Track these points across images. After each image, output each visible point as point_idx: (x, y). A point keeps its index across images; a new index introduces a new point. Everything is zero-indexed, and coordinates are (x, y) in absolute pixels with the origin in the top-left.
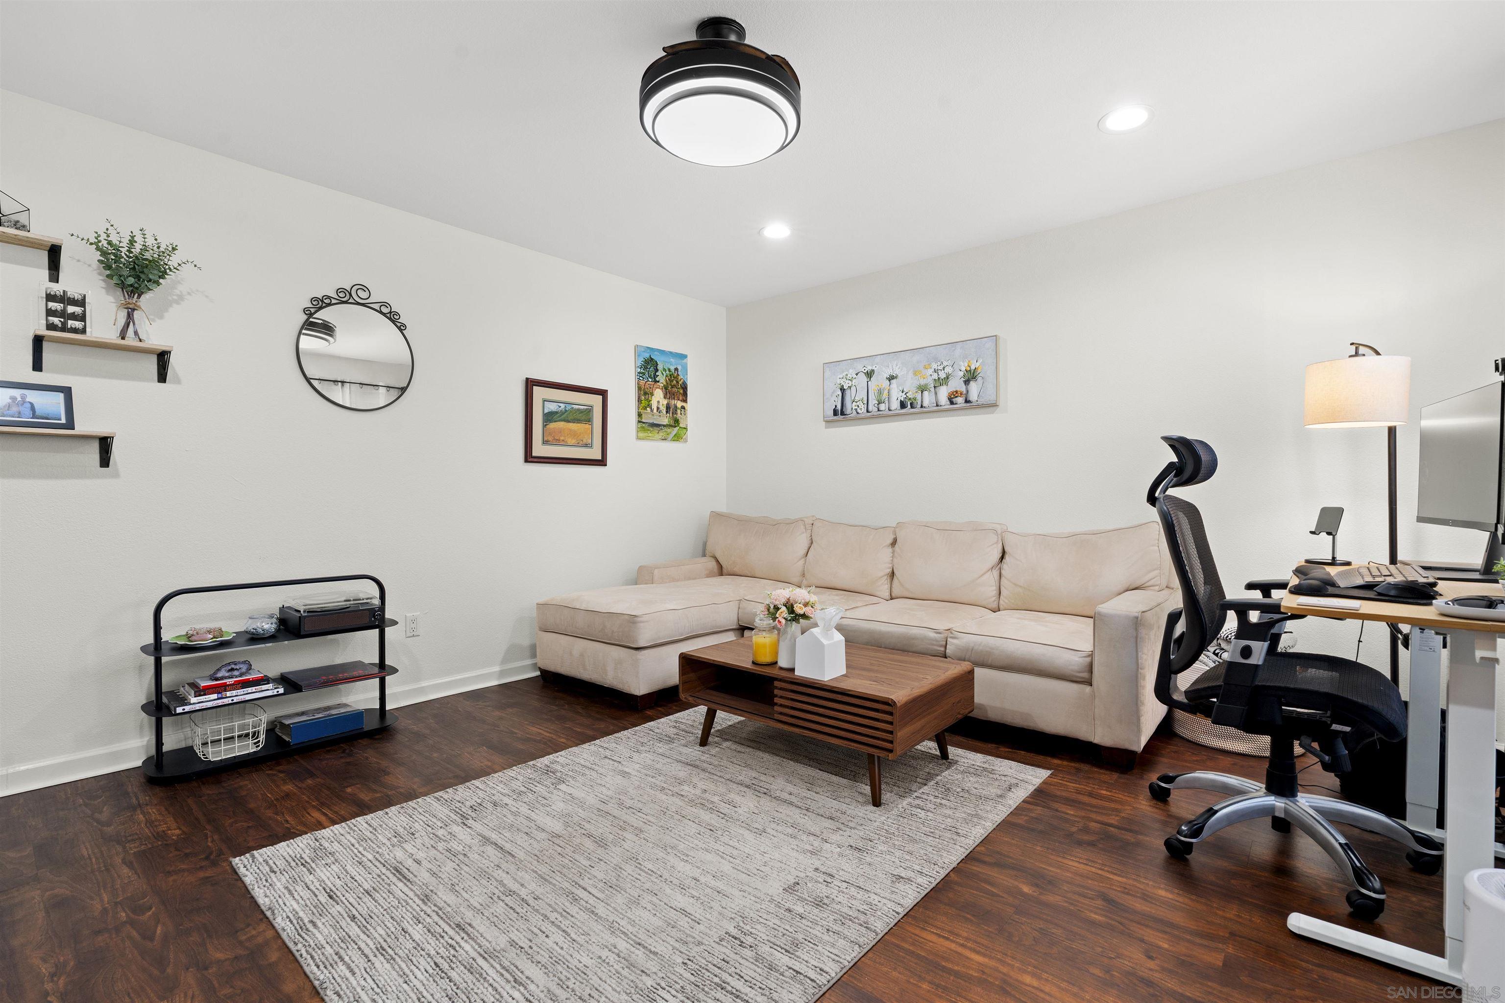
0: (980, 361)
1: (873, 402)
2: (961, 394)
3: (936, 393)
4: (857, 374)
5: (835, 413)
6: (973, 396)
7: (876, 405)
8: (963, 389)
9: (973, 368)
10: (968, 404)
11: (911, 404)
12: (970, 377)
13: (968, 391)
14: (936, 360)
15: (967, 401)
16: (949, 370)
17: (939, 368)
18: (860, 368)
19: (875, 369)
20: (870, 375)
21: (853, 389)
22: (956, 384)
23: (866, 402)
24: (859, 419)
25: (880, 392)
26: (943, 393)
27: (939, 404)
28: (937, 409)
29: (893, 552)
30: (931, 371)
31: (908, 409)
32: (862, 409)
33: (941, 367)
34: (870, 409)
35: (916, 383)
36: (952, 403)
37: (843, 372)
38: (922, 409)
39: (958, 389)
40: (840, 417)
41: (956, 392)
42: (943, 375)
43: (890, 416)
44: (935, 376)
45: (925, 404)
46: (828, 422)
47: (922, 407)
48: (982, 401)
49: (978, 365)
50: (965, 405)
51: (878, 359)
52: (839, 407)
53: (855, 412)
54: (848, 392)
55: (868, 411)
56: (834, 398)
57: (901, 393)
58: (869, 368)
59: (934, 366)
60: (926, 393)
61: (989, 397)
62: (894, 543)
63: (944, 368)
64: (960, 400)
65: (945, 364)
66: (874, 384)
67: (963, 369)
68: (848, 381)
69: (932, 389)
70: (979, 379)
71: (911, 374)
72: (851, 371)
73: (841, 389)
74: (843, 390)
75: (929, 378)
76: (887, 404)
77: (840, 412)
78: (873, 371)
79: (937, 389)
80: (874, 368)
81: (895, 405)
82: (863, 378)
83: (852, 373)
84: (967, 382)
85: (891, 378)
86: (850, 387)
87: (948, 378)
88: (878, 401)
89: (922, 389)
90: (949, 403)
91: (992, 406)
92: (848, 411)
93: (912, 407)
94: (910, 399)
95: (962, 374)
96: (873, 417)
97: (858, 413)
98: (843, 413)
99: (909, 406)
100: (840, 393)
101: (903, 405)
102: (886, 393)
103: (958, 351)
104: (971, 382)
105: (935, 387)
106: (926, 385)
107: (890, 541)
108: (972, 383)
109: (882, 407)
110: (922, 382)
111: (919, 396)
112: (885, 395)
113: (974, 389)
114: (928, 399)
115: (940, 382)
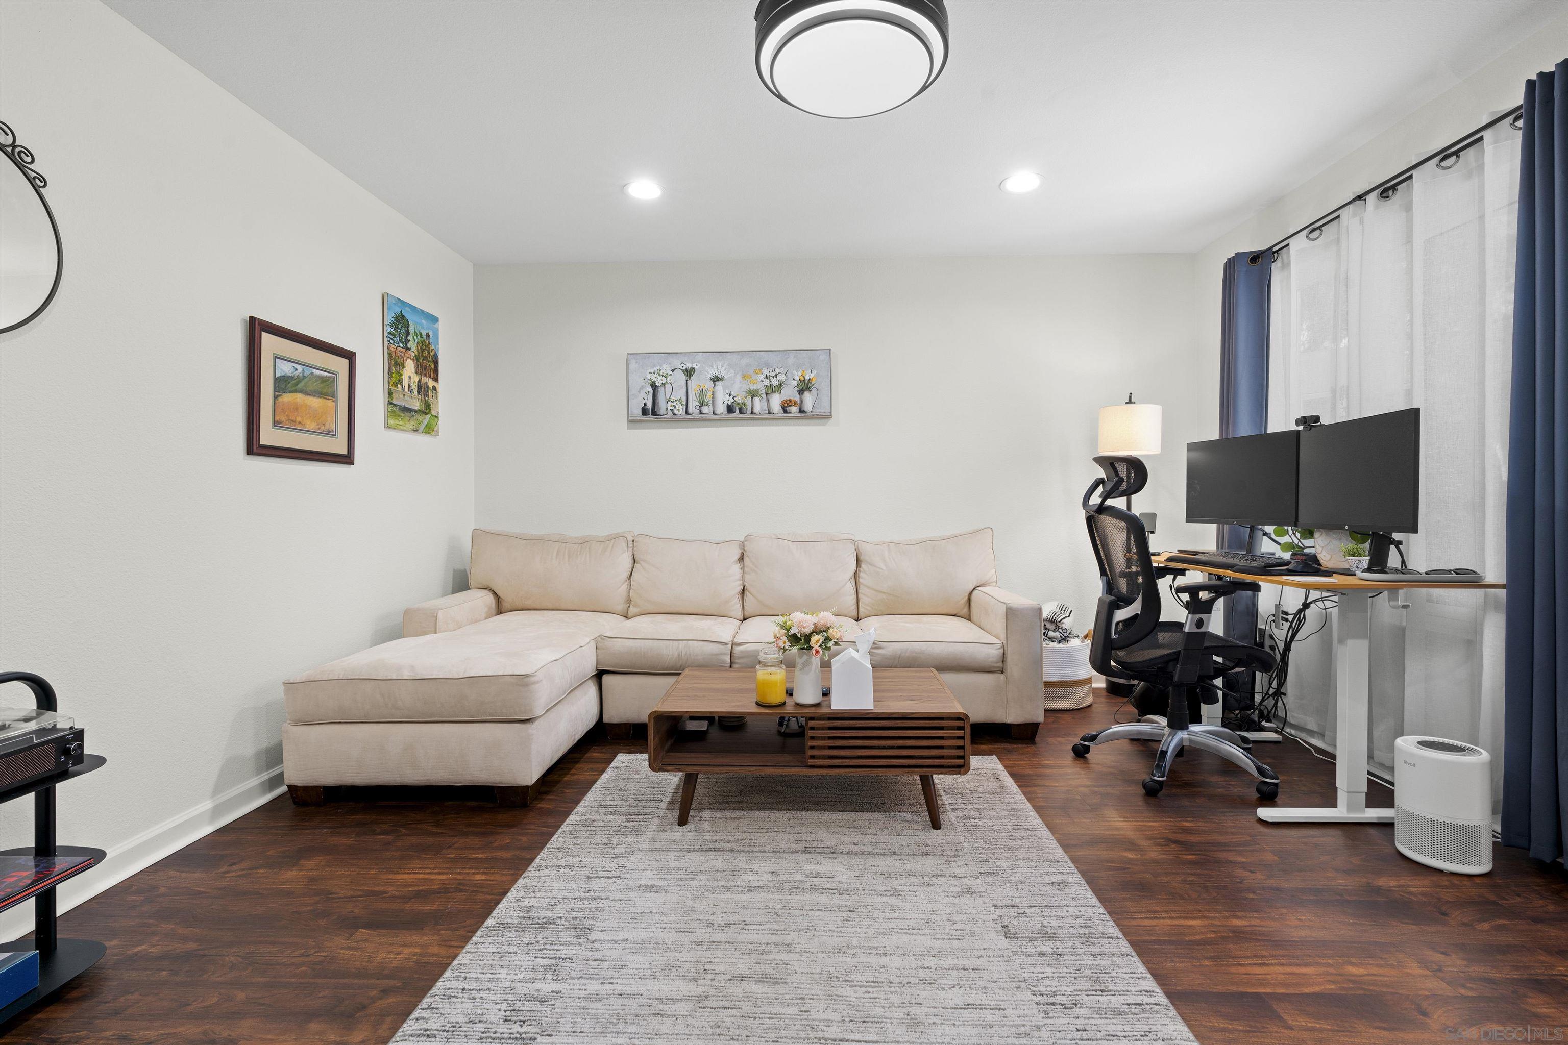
0: (815, 372)
1: (693, 404)
2: (795, 403)
3: (768, 400)
4: (673, 371)
5: (644, 411)
6: (808, 406)
7: (698, 408)
8: (797, 398)
9: (807, 378)
10: (803, 415)
11: (740, 409)
12: (805, 387)
13: (802, 401)
14: (767, 365)
15: (801, 411)
16: (781, 377)
17: (771, 374)
18: (677, 363)
19: (696, 367)
20: (689, 373)
21: (668, 387)
22: (790, 392)
23: (685, 403)
24: (674, 420)
25: (702, 393)
26: (776, 401)
27: (771, 411)
28: (769, 417)
29: (743, 569)
30: (762, 377)
31: (736, 414)
32: (680, 410)
33: (773, 374)
34: (690, 410)
35: (745, 387)
36: (785, 412)
37: (654, 366)
38: (752, 416)
39: (792, 398)
40: (650, 417)
41: (790, 401)
42: (775, 382)
43: (715, 420)
44: (767, 382)
45: (757, 409)
46: (632, 422)
47: (752, 413)
48: (815, 412)
49: (812, 376)
50: (799, 415)
51: (699, 357)
52: (650, 406)
53: (670, 413)
54: (661, 391)
55: (687, 413)
56: (643, 394)
57: (728, 397)
58: (689, 365)
59: (766, 372)
60: (757, 399)
61: (824, 409)
62: (741, 559)
63: (776, 375)
64: (794, 409)
65: (778, 371)
66: (694, 384)
67: (797, 378)
68: (660, 378)
69: (764, 396)
70: (814, 390)
71: (739, 378)
72: (665, 366)
73: (652, 386)
74: (654, 386)
75: (759, 382)
76: (711, 407)
77: (651, 412)
78: (693, 370)
79: (769, 396)
80: (694, 366)
81: (721, 409)
82: (683, 377)
83: (666, 369)
84: (801, 392)
85: (716, 380)
86: (664, 385)
87: (780, 385)
88: (700, 403)
89: (753, 394)
90: (782, 411)
91: (826, 417)
92: (662, 411)
93: (741, 412)
94: (738, 404)
95: (795, 383)
96: (694, 420)
97: (674, 414)
98: (654, 413)
99: (738, 411)
100: (650, 390)
101: (730, 409)
102: (709, 394)
103: (791, 360)
104: (806, 392)
105: (766, 394)
106: (757, 391)
107: (738, 556)
108: (806, 394)
109: (705, 410)
110: (753, 387)
111: (748, 401)
112: (709, 397)
113: (809, 400)
114: (759, 405)
115: (772, 390)
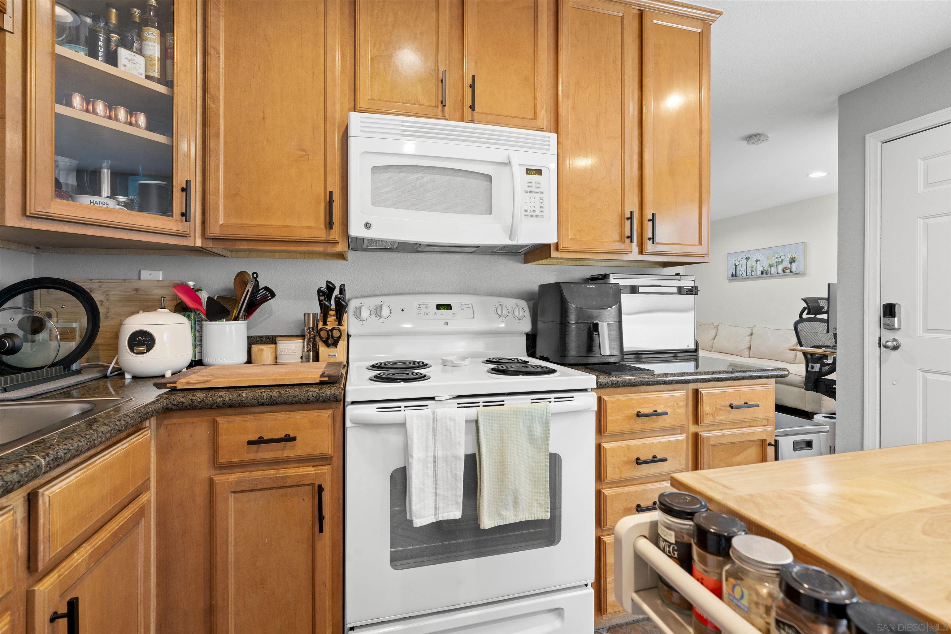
1: (749, 271)
2: (788, 268)
3: (777, 268)
4: (742, 259)
5: (732, 276)
6: (794, 269)
7: (750, 273)
8: (789, 266)
9: (794, 257)
11: (766, 272)
12: (792, 261)
13: (791, 267)
14: (777, 253)
15: (791, 272)
16: (783, 257)
18: (744, 255)
20: (748, 259)
21: (740, 265)
22: (786, 264)
23: (746, 271)
24: (743, 279)
25: (752, 267)
26: (780, 268)
27: (778, 273)
28: (778, 275)
29: (751, 339)
30: (775, 258)
31: (764, 275)
32: (744, 275)
33: (779, 256)
34: (748, 274)
35: (768, 263)
36: (784, 272)
37: (736, 258)
40: (734, 278)
41: (786, 267)
42: (780, 260)
43: (757, 278)
44: (777, 260)
45: (773, 272)
47: (771, 274)
48: (797, 272)
49: (796, 255)
51: (751, 252)
52: (734, 273)
54: (738, 267)
55: (747, 275)
56: (732, 269)
57: (761, 268)
58: (747, 256)
59: (776, 256)
60: (772, 268)
61: (801, 269)
62: (751, 335)
63: (781, 257)
64: (788, 271)
65: (781, 255)
66: (749, 263)
67: (789, 257)
68: (738, 262)
69: (775, 266)
70: (796, 262)
71: (766, 259)
74: (736, 266)
75: (774, 261)
76: (755, 272)
77: (734, 276)
78: (749, 257)
79: (778, 266)
81: (759, 273)
82: (745, 261)
83: (740, 258)
84: (791, 263)
85: (757, 261)
86: (739, 265)
87: (782, 261)
88: (751, 271)
89: (771, 266)
91: (802, 274)
92: (738, 275)
93: (766, 274)
94: (765, 270)
95: (788, 259)
96: (749, 278)
97: (742, 276)
98: (736, 276)
100: (734, 267)
101: (762, 273)
102: (755, 267)
103: (787, 249)
106: (773, 264)
107: (750, 333)
108: (793, 264)
109: (753, 273)
110: (771, 263)
111: (769, 269)
112: (754, 268)
113: (794, 266)
114: (773, 270)
115: (779, 263)
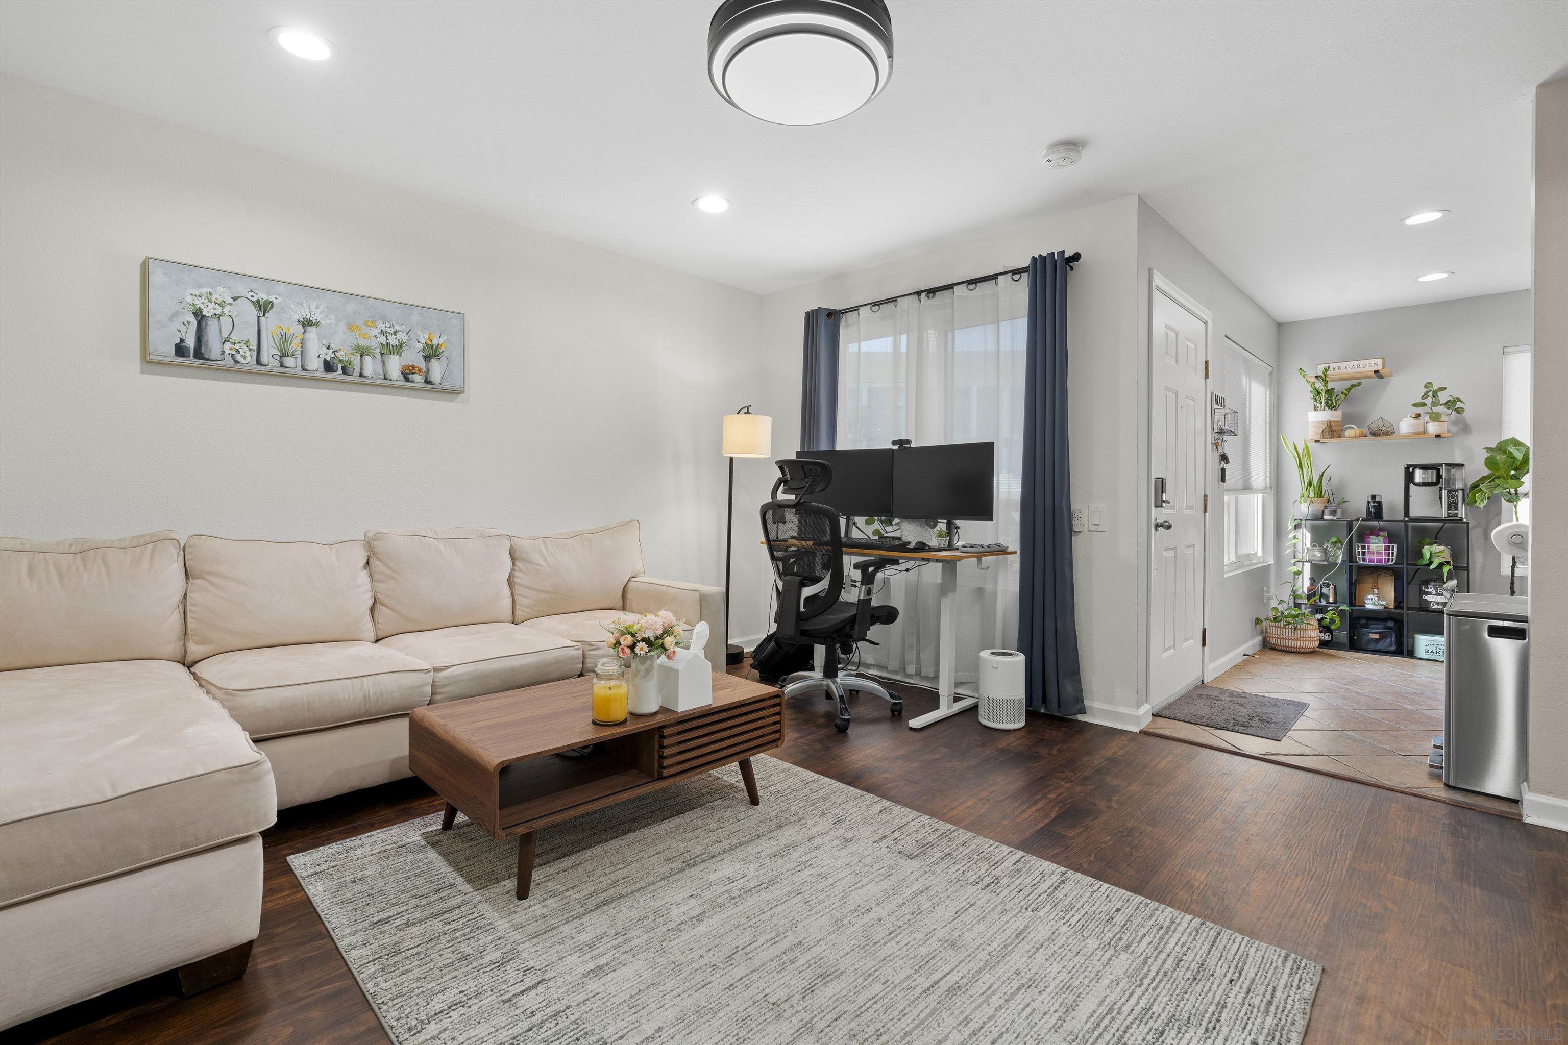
0: (444, 338)
1: (270, 351)
2: (420, 371)
3: (383, 363)
4: (235, 299)
5: (180, 350)
6: (435, 377)
7: (278, 358)
8: (422, 365)
9: (435, 342)
10: (429, 386)
11: (344, 369)
12: (431, 353)
13: (428, 370)
14: (384, 319)
15: (427, 381)
16: (402, 336)
17: (388, 330)
18: (241, 289)
19: (275, 301)
20: (264, 307)
21: (225, 320)
22: (413, 357)
23: (255, 348)
24: (234, 370)
25: (285, 339)
26: (395, 365)
27: (388, 376)
28: (384, 384)
30: (376, 332)
31: (338, 375)
32: (247, 358)
33: (391, 330)
34: (265, 359)
35: (352, 341)
36: (407, 379)
37: (200, 286)
38: (361, 379)
39: (416, 364)
40: (192, 361)
41: (413, 367)
42: (393, 341)
43: (303, 378)
44: (382, 339)
45: (368, 371)
46: (153, 363)
47: (361, 375)
48: (446, 385)
49: (441, 341)
50: (425, 385)
51: (281, 288)
52: (191, 343)
53: (229, 361)
54: (213, 324)
55: (259, 362)
56: (177, 325)
57: (325, 350)
58: (263, 296)
59: (382, 326)
60: (368, 360)
61: (454, 382)
63: (395, 333)
64: (419, 378)
65: (397, 327)
66: (270, 323)
67: (423, 341)
68: (212, 305)
69: (378, 356)
70: (443, 358)
71: (342, 327)
72: (220, 289)
73: (195, 314)
74: (199, 315)
75: (373, 339)
76: (299, 359)
77: (191, 353)
78: (270, 303)
79: (386, 358)
80: (272, 298)
81: (315, 364)
82: (253, 312)
83: (222, 294)
84: (427, 358)
85: (307, 323)
86: (219, 317)
87: (401, 347)
88: (281, 351)
89: (363, 352)
90: (402, 378)
91: (454, 392)
92: (215, 353)
93: (345, 371)
94: (341, 361)
95: (420, 346)
96: (270, 374)
97: (237, 362)
98: (198, 354)
99: (340, 371)
100: (193, 320)
101: (328, 367)
102: (296, 342)
103: (415, 317)
104: (433, 360)
105: (382, 354)
106: (368, 348)
108: (434, 362)
109: (289, 362)
110: (363, 343)
111: (356, 360)
112: (295, 345)
113: (437, 369)
114: (370, 366)
115: (388, 350)
